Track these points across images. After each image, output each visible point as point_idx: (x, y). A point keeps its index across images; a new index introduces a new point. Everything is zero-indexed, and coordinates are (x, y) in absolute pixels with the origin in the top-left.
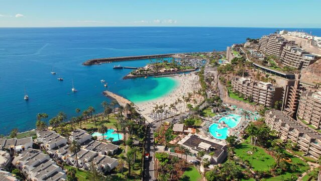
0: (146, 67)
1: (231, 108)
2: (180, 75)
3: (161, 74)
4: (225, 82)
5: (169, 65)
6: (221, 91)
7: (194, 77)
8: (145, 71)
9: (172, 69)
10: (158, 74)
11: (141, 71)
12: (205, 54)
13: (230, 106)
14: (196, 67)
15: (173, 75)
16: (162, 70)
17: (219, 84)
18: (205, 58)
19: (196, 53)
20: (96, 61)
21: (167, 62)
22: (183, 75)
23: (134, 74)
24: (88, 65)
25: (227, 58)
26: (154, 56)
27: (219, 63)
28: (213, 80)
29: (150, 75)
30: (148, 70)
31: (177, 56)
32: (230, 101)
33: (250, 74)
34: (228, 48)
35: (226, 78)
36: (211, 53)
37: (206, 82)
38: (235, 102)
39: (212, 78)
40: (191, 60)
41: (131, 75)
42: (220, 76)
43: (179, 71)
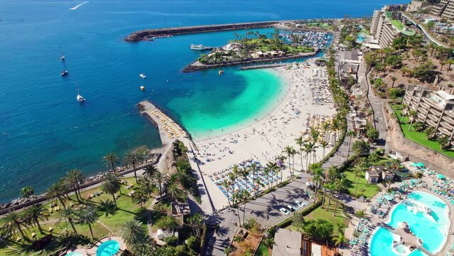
0: (228, 48)
1: (411, 166)
2: (288, 65)
3: (254, 62)
4: (383, 91)
5: (268, 42)
6: (377, 113)
7: (315, 70)
8: (224, 55)
9: (273, 53)
10: (247, 63)
11: (218, 56)
12: (330, 23)
13: (407, 160)
14: (316, 49)
15: (276, 64)
16: (256, 55)
17: (371, 94)
18: (331, 31)
19: (315, 21)
20: (146, 34)
21: (264, 37)
22: (294, 64)
23: (203, 62)
24: (131, 41)
25: (372, 32)
26: (244, 26)
27: (358, 41)
28: (355, 81)
29: (233, 65)
30: (229, 55)
31: (282, 25)
32: (406, 148)
33: (446, 77)
34: (376, 12)
35: (387, 80)
36: (339, 20)
37: (342, 86)
38: (421, 153)
39: (354, 76)
40: (307, 35)
41: (198, 64)
42: (372, 76)
43: (286, 57)
